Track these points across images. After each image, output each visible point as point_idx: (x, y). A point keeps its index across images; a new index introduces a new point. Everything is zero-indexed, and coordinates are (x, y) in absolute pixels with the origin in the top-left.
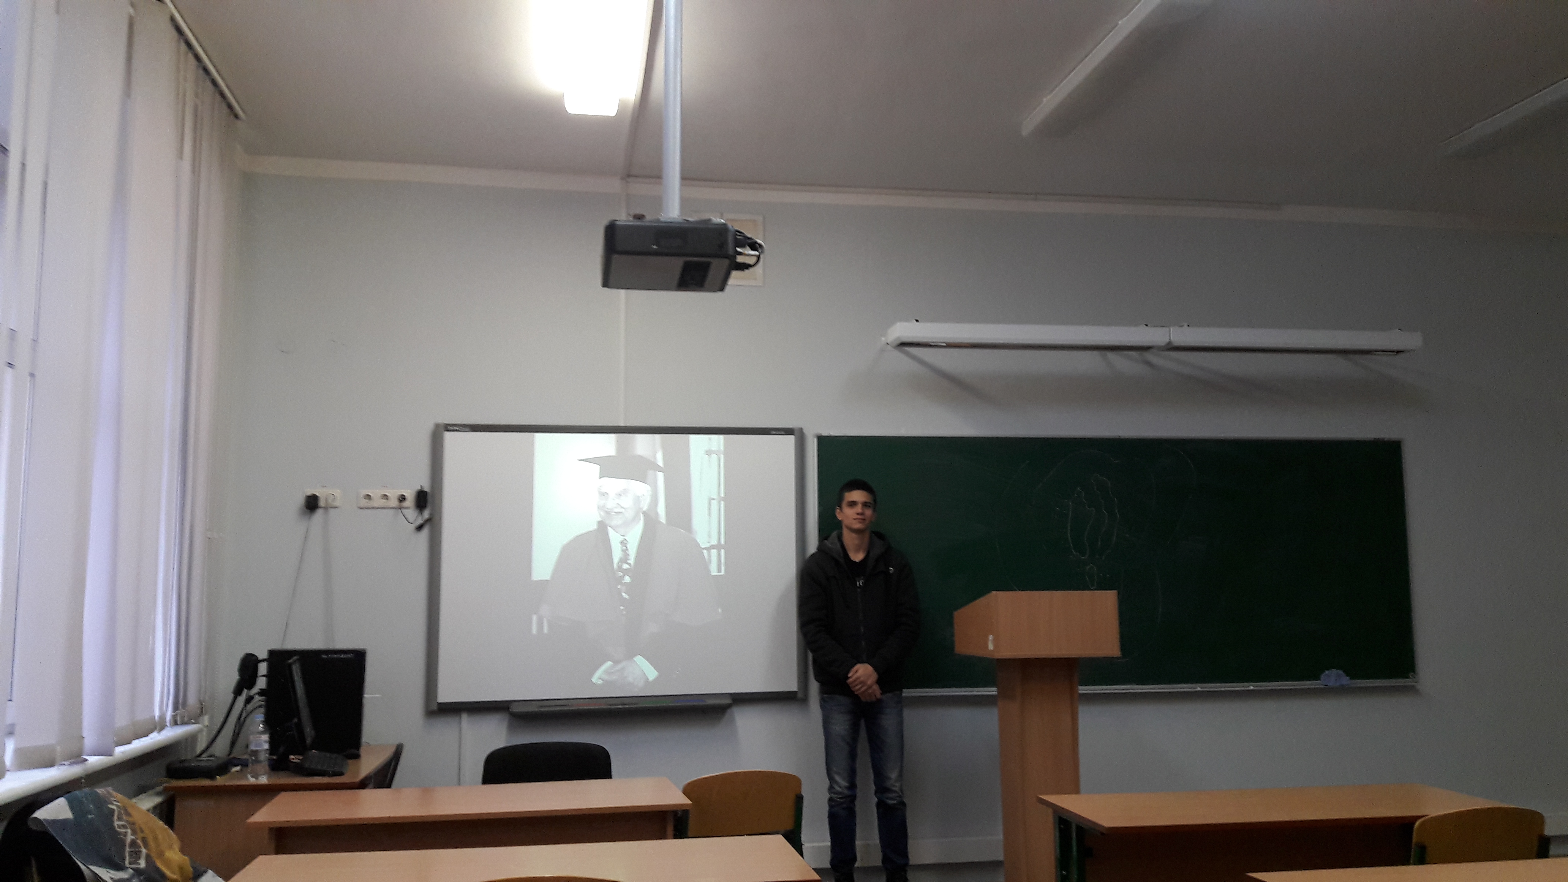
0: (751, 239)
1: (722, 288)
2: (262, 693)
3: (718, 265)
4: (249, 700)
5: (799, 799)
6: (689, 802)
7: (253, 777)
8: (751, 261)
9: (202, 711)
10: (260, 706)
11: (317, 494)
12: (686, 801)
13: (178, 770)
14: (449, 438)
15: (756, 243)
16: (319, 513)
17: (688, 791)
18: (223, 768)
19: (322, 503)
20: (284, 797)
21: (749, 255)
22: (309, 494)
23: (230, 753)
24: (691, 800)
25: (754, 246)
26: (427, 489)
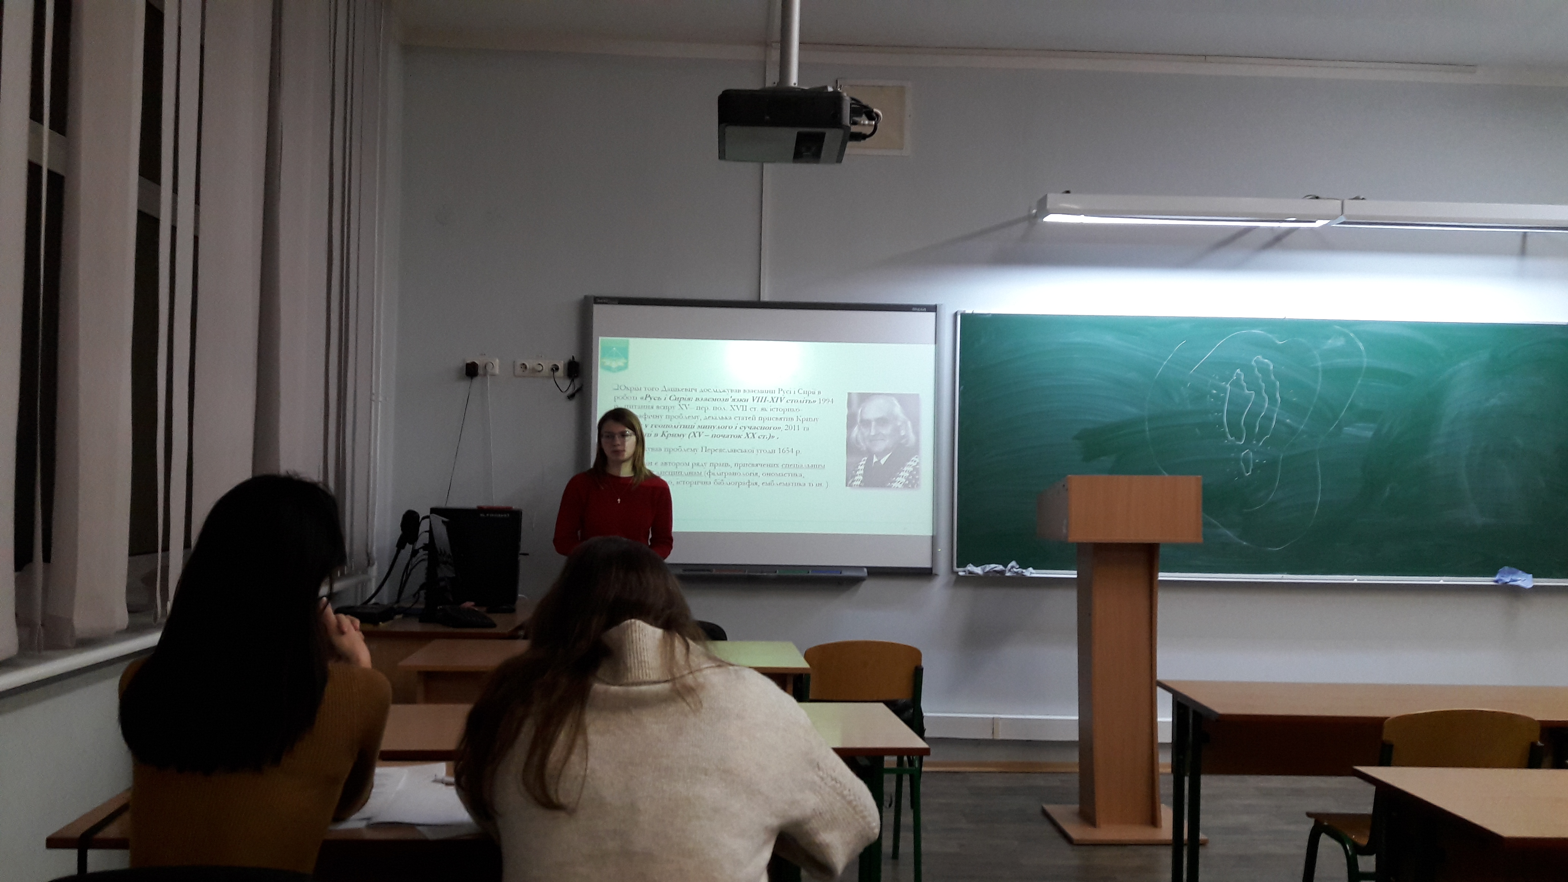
0: (866, 107)
1: (839, 160)
2: (425, 547)
3: (832, 136)
4: (415, 553)
5: (919, 671)
6: (808, 666)
7: (410, 625)
8: (868, 131)
9: (370, 563)
10: (423, 560)
11: (476, 362)
12: (805, 665)
14: (597, 309)
15: (872, 111)
16: (477, 381)
17: (807, 656)
18: (386, 615)
19: (480, 371)
20: (436, 643)
21: (864, 125)
22: (469, 362)
24: (810, 665)
25: (871, 115)
26: (576, 359)
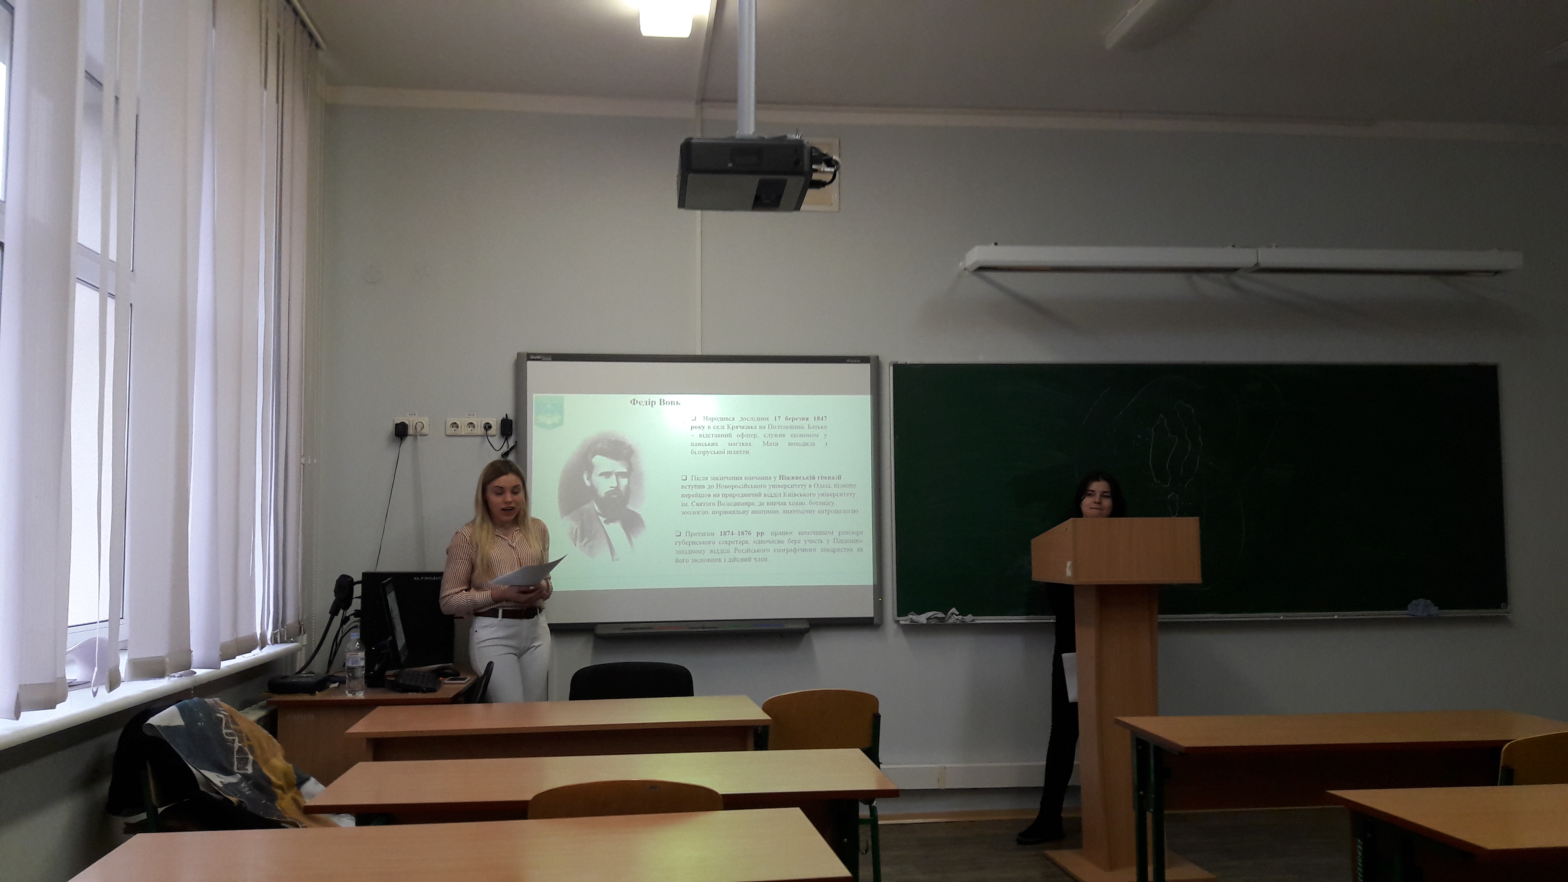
0: (825, 155)
1: (798, 208)
2: (357, 614)
3: (793, 183)
4: (345, 620)
5: (877, 718)
6: (769, 718)
7: (350, 692)
8: (827, 178)
9: (300, 631)
10: (356, 627)
11: (407, 423)
12: (766, 717)
13: (279, 686)
14: (532, 367)
15: (832, 159)
16: (407, 442)
17: (765, 708)
18: (322, 684)
19: (411, 431)
20: (379, 711)
21: (824, 172)
22: (398, 422)
23: (328, 672)
24: (772, 717)
25: (830, 162)
26: (510, 417)
